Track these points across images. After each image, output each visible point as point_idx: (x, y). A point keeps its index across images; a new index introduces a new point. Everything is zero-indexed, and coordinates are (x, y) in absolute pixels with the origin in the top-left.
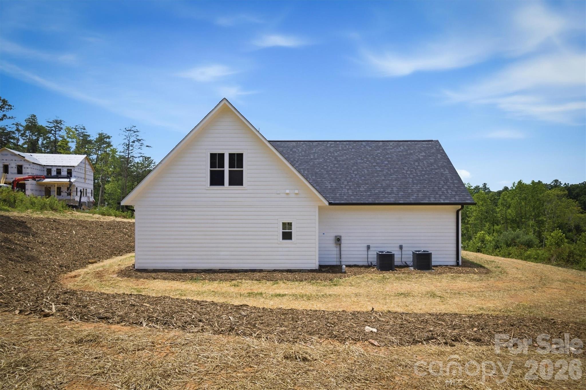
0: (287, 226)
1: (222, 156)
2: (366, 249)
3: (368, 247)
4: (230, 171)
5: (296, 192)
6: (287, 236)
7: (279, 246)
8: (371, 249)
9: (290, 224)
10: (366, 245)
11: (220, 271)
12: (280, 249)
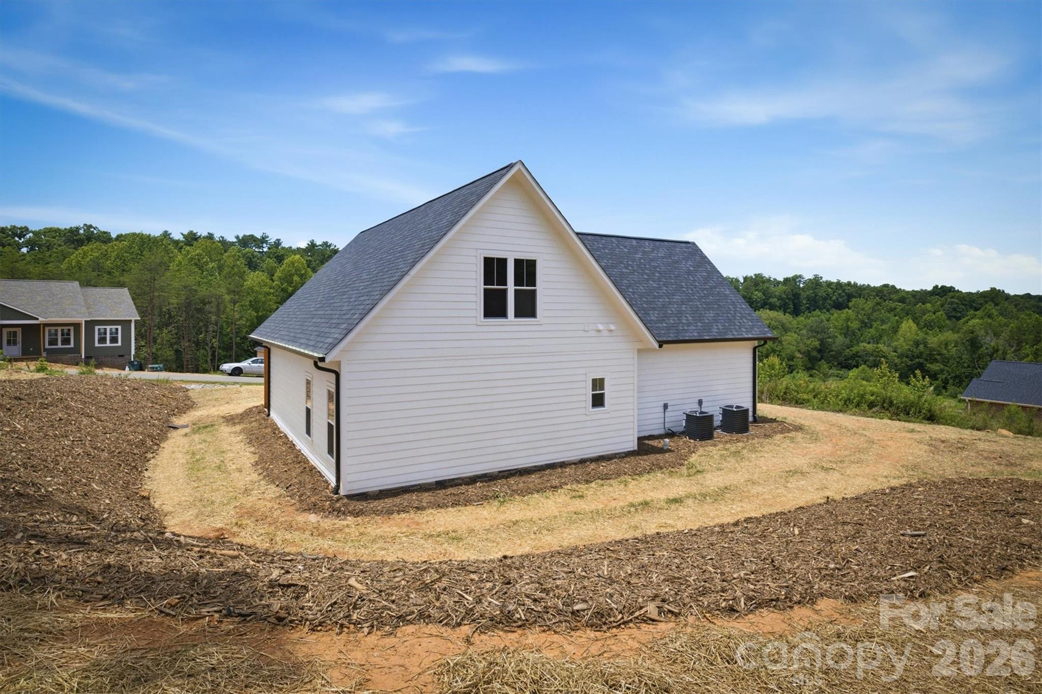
0: (598, 384)
1: (503, 262)
2: (662, 409)
3: (666, 406)
4: (516, 291)
5: (612, 327)
6: (598, 401)
7: (588, 418)
8: (670, 408)
9: (602, 381)
10: (662, 404)
11: (500, 474)
12: (588, 424)
